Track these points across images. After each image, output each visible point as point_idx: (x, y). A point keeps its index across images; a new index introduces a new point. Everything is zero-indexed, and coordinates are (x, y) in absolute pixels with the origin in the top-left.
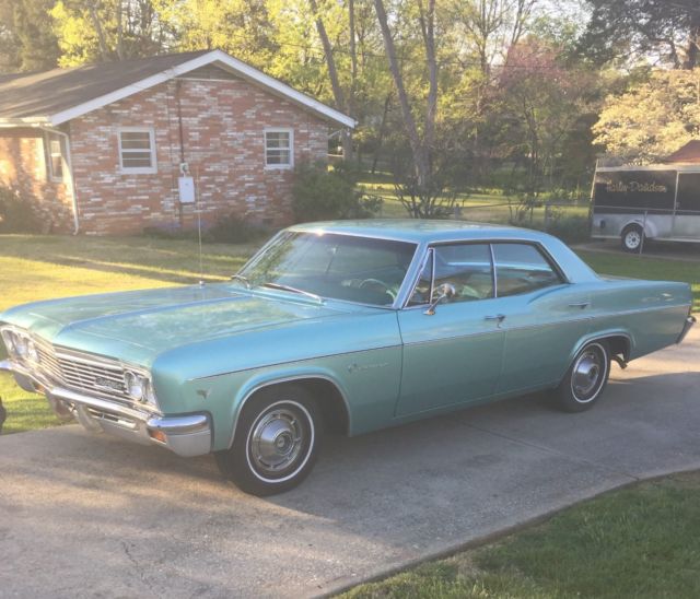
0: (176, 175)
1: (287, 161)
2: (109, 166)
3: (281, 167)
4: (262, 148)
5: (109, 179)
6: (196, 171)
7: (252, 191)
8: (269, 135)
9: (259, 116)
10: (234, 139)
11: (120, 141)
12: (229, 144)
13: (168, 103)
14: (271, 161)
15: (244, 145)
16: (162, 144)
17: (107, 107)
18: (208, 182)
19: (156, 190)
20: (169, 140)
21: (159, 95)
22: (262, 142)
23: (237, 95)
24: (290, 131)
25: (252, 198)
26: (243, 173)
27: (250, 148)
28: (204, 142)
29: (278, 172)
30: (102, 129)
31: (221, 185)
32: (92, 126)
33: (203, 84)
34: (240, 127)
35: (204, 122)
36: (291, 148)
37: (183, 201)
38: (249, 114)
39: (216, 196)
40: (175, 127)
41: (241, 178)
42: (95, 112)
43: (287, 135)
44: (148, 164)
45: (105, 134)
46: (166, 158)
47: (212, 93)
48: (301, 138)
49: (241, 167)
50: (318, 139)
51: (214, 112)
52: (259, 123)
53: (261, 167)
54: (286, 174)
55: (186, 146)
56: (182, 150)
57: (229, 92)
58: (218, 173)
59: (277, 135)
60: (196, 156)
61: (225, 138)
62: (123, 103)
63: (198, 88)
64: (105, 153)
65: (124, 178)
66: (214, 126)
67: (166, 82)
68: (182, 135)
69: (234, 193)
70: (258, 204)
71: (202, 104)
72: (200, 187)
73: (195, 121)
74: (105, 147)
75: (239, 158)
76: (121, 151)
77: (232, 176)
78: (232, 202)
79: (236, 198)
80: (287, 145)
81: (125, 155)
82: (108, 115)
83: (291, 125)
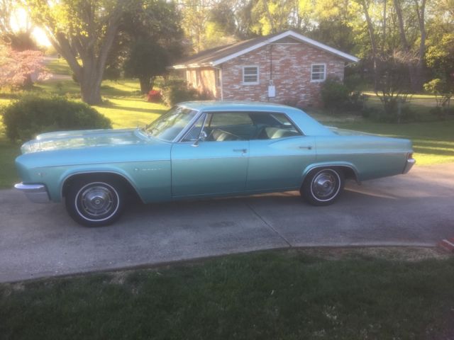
0: (268, 85)
1: (322, 78)
2: (238, 81)
3: (319, 81)
4: (310, 73)
5: (237, 87)
6: (277, 83)
7: (304, 92)
8: (314, 67)
9: (309, 58)
10: (296, 69)
11: (243, 71)
12: (294, 71)
13: (267, 55)
14: (314, 78)
15: (301, 71)
16: (262, 72)
17: (239, 57)
18: (281, 88)
19: (258, 91)
20: (266, 70)
21: (262, 51)
22: (311, 70)
23: (299, 49)
24: (325, 65)
25: (303, 95)
26: (299, 84)
27: (303, 73)
28: (281, 71)
29: (317, 83)
30: (236, 66)
31: (289, 89)
32: (231, 65)
33: (283, 45)
34: (299, 63)
35: (282, 62)
36: (325, 72)
37: (270, 96)
38: (304, 58)
39: (285, 94)
40: (269, 64)
41: (298, 86)
42: (233, 59)
43: (323, 66)
44: (255, 80)
45: (237, 69)
46: (264, 78)
47: (287, 49)
48: (330, 67)
49: (299, 81)
50: (339, 68)
51: (288, 57)
52: (309, 61)
53: (309, 81)
54: (321, 83)
55: (273, 72)
56: (271, 74)
57: (295, 49)
58: (288, 84)
59: (318, 66)
60: (278, 76)
61: (292, 68)
62: (247, 55)
63: (281, 48)
64: (236, 76)
65: (244, 86)
66: (287, 64)
67: (266, 45)
68: (271, 68)
69: (294, 93)
70: (305, 97)
71: (282, 54)
72: (278, 90)
73: (278, 61)
74: (237, 74)
75: (298, 77)
76: (244, 75)
77: (294, 85)
78: (293, 97)
79: (295, 95)
80: (323, 70)
81: (245, 77)
82: (239, 61)
83: (325, 62)
